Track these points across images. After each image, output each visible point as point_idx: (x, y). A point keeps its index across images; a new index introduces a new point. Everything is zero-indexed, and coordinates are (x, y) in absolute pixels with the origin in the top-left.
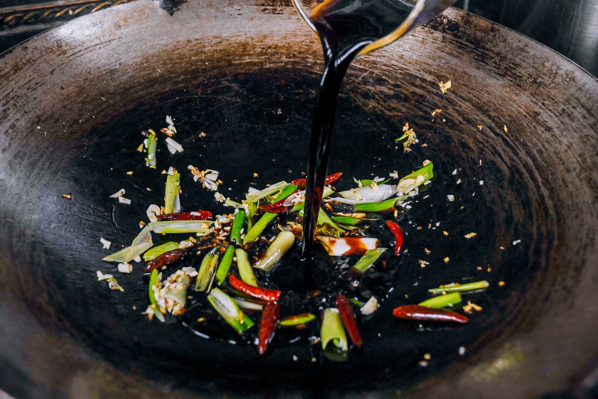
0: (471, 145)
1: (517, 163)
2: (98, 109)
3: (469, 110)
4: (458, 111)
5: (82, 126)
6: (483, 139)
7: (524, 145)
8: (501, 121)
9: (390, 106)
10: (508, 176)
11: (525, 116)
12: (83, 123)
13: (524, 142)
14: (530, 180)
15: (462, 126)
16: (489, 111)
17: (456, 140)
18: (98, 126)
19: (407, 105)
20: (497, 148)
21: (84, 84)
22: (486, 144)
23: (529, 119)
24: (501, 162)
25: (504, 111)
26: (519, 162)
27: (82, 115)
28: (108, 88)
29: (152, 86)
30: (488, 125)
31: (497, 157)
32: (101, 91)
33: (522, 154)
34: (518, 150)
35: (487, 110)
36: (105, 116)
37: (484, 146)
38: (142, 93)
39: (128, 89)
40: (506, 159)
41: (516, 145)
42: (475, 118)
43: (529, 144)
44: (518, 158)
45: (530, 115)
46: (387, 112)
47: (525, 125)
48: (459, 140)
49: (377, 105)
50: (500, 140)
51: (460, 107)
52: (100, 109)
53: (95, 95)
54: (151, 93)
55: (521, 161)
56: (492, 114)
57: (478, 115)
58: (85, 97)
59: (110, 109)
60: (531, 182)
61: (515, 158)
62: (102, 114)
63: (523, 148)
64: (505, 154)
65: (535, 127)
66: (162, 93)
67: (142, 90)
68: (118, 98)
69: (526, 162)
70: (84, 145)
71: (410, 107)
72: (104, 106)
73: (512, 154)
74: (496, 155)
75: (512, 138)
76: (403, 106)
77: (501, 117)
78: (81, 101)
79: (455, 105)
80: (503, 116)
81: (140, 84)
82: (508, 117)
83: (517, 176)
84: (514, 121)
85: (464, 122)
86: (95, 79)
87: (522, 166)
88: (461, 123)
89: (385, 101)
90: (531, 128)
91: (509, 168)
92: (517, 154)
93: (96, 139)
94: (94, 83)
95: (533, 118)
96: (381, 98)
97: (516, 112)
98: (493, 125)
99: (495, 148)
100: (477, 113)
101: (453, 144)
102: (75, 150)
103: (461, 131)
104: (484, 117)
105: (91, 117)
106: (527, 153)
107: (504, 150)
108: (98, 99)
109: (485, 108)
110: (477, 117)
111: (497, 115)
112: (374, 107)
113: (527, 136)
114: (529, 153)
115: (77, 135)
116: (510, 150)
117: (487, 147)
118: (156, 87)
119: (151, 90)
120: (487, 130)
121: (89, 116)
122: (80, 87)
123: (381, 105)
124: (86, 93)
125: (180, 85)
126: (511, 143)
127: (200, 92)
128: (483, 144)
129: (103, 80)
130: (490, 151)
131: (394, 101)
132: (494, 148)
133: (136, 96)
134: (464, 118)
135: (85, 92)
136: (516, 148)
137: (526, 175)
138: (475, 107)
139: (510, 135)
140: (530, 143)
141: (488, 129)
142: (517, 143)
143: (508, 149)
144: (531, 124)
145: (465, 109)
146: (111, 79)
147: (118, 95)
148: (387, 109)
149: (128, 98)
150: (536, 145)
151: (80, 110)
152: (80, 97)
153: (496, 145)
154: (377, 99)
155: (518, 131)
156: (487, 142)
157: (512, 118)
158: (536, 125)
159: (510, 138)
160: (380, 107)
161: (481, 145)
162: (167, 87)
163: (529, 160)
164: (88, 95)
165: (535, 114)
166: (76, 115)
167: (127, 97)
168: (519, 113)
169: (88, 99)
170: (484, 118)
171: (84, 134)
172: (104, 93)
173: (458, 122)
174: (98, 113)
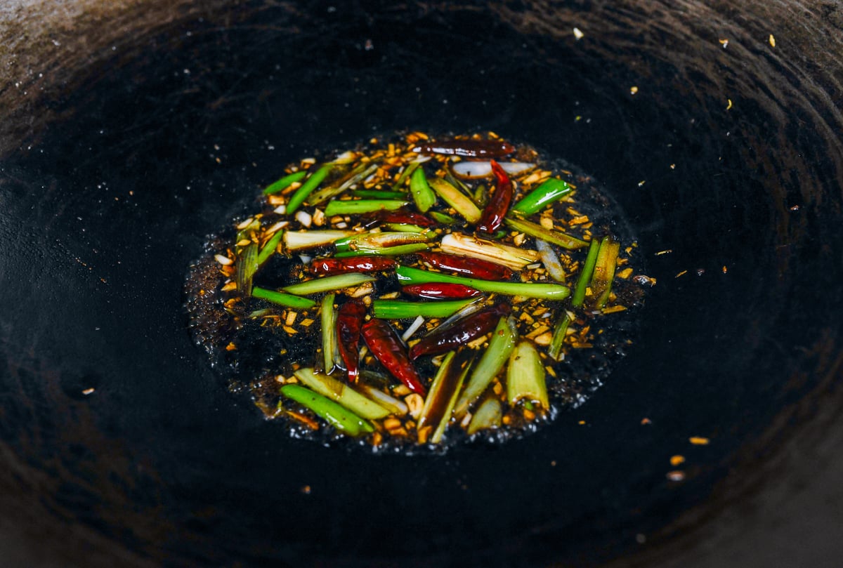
0: (711, 76)
1: (799, 98)
2: (47, 63)
3: (701, 15)
4: (681, 19)
5: (20, 94)
6: (732, 62)
7: (811, 66)
8: (763, 27)
9: (559, 20)
10: (784, 123)
11: (807, 14)
12: (23, 88)
13: (811, 61)
14: (827, 126)
15: (691, 43)
16: (739, 12)
17: (682, 69)
18: (49, 92)
19: (590, 15)
20: (759, 76)
21: (18, 17)
22: (738, 72)
23: (815, 19)
24: (770, 100)
25: (767, 10)
26: (803, 97)
27: (20, 73)
28: (62, 24)
29: (141, 15)
30: (739, 37)
31: (761, 91)
32: (50, 30)
33: (808, 82)
34: (799, 77)
35: (735, 12)
36: (62, 74)
37: (735, 75)
38: (125, 29)
39: (100, 24)
40: (778, 94)
41: (794, 68)
42: (712, 28)
43: (819, 64)
44: (800, 90)
45: (817, 12)
46: (555, 31)
47: (808, 30)
48: (687, 68)
49: (536, 20)
50: (763, 61)
51: (686, 10)
52: (52, 60)
53: (40, 37)
54: (141, 28)
55: (807, 96)
56: (745, 17)
57: (718, 22)
58: (22, 41)
59: (69, 60)
60: (829, 130)
61: (795, 91)
62: (56, 69)
63: (807, 71)
64: (775, 86)
65: (827, 33)
66: (162, 27)
67: (125, 22)
68: (83, 40)
69: (816, 96)
70: (28, 128)
71: (596, 18)
72: (58, 55)
73: (788, 86)
74: (759, 89)
75: (785, 56)
76: (584, 18)
77: (761, 21)
78: (16, 48)
79: (675, 8)
80: (766, 19)
81: (121, 13)
82: (775, 20)
83: (800, 123)
84: (787, 25)
85: (695, 37)
86: (38, 9)
87: (809, 104)
88: (688, 38)
89: (550, 13)
90: (820, 35)
91: (785, 110)
92: (797, 85)
93: (49, 115)
94: (35, 14)
95: (822, 17)
96: (543, 7)
97: (789, 9)
98: (748, 36)
99: (756, 76)
100: (718, 18)
101: (677, 76)
102: (11, 136)
103: (691, 52)
104: (731, 23)
105: (36, 76)
106: (815, 80)
107: (773, 79)
108: (45, 44)
109: (732, 9)
110: (716, 26)
111: (753, 18)
112: (532, 25)
113: (816, 50)
114: (820, 79)
115: (13, 109)
116: (783, 77)
117: (740, 77)
118: (149, 16)
119: (141, 23)
120: (737, 47)
121: (32, 75)
122: (10, 24)
123: (545, 21)
124: (23, 34)
125: (192, 11)
126: (785, 65)
127: (227, 21)
128: (732, 71)
129: (53, 9)
130: (747, 82)
131: (567, 10)
132: (752, 76)
133: (114, 34)
134: (694, 30)
135: (20, 33)
136: (795, 73)
137: (818, 118)
138: (713, 7)
139: (781, 51)
140: (822, 60)
141: (739, 45)
142: (795, 64)
143: (778, 76)
144: (820, 27)
145: (695, 14)
146: (66, 6)
147: (82, 34)
148: (555, 26)
149: (101, 40)
150: (832, 63)
151: (15, 65)
152: (12, 41)
153: (757, 71)
154: (537, 11)
155: (796, 43)
156: (740, 67)
157: (784, 20)
158: (829, 29)
159: (781, 56)
160: (543, 24)
161: (729, 74)
162: (167, 15)
163: (822, 92)
164: (27, 38)
165: (827, 9)
166: (8, 73)
167: (99, 37)
168: (796, 10)
169: (29, 45)
170: (731, 26)
171: (26, 106)
172: (56, 32)
173: (683, 38)
174: (48, 68)
